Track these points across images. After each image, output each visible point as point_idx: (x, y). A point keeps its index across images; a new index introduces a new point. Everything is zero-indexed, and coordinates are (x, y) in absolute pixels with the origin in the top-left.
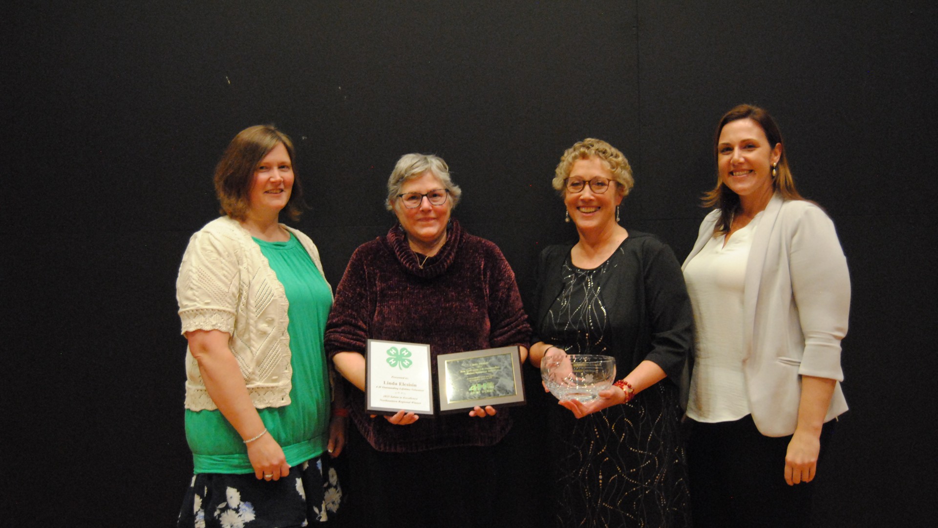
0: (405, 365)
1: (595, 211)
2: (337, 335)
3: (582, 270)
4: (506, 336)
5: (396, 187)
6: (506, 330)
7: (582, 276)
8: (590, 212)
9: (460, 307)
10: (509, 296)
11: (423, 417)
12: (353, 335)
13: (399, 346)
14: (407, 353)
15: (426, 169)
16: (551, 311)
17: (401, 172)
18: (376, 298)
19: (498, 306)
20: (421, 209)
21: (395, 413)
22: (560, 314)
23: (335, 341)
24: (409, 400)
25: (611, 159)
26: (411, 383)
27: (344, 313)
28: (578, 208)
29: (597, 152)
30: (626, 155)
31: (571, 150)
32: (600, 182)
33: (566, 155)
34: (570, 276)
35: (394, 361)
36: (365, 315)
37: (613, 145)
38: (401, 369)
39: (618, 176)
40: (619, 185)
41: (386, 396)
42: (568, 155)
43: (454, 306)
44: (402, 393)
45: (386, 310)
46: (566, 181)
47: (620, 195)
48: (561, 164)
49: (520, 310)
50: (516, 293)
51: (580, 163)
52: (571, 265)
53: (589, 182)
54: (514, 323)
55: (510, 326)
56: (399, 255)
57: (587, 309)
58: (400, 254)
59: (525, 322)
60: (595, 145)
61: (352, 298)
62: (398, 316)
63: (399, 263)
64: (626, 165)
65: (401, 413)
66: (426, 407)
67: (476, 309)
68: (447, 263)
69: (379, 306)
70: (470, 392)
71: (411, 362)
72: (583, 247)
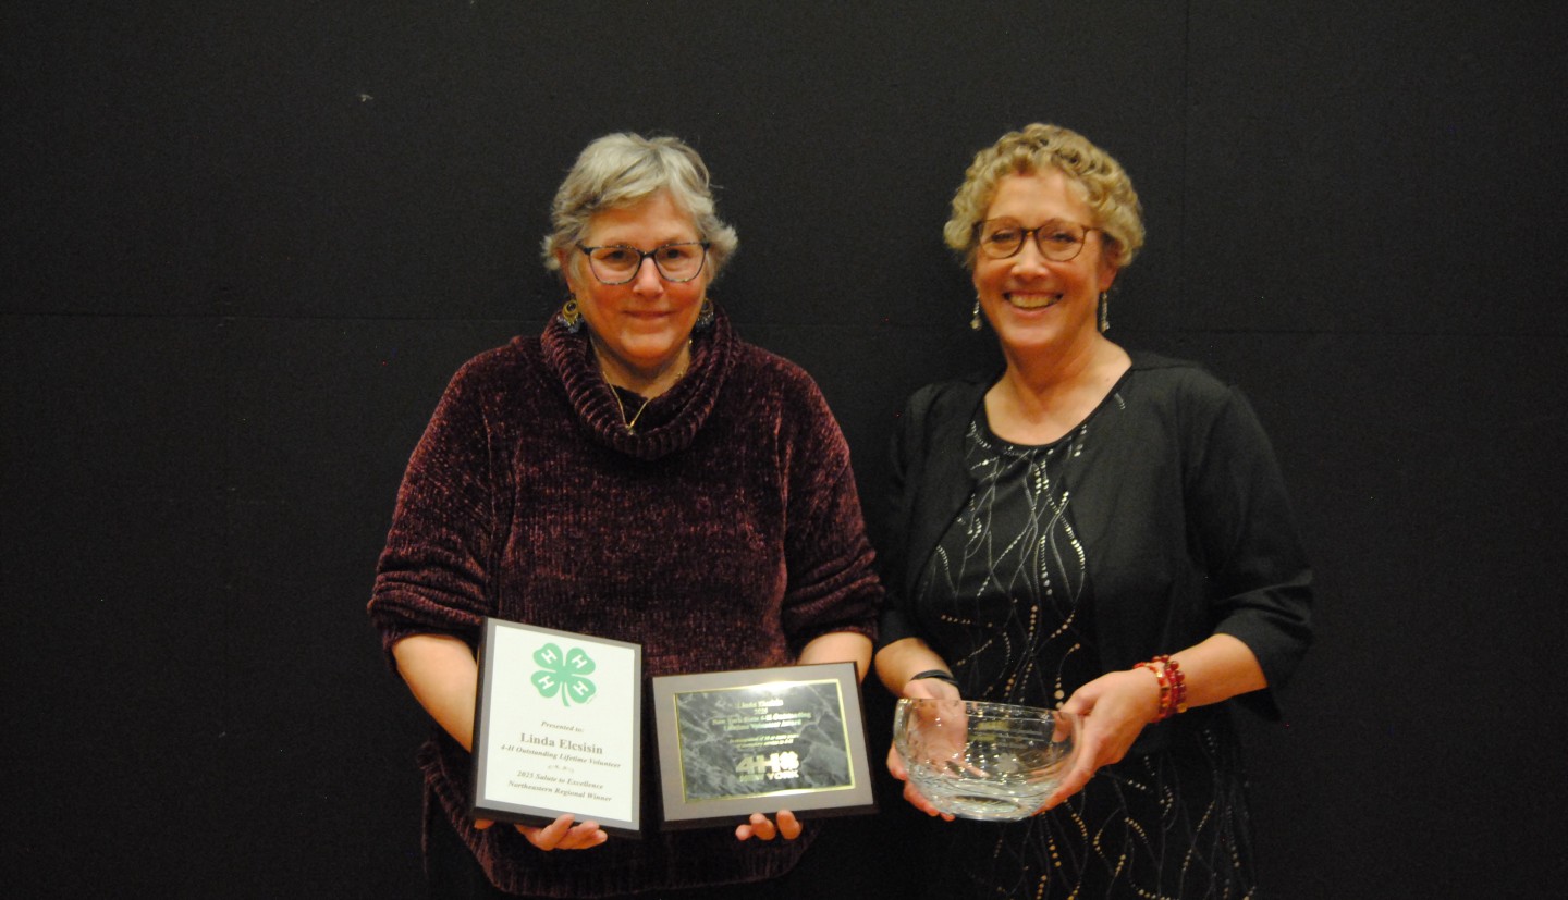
0: (576, 693)
1: (1049, 305)
2: (409, 591)
3: (1020, 448)
4: (820, 603)
5: (572, 219)
6: (822, 589)
7: (1018, 461)
8: (1036, 308)
9: (723, 534)
10: (834, 505)
11: (615, 834)
12: (451, 592)
13: (566, 642)
14: (585, 662)
15: (657, 188)
16: (941, 550)
17: (591, 186)
18: (513, 501)
19: (808, 530)
20: (636, 289)
21: (550, 821)
22: (966, 558)
23: (402, 606)
24: (579, 789)
25: (1089, 176)
26: (589, 744)
27: (428, 534)
28: (1007, 296)
29: (1056, 158)
30: (1128, 167)
31: (991, 152)
32: (1062, 232)
33: (978, 163)
34: (986, 462)
35: (549, 681)
36: (483, 544)
37: (1096, 140)
38: (566, 704)
39: (1108, 218)
40: (1107, 241)
41: (524, 774)
42: (984, 164)
43: (709, 533)
44: (565, 768)
45: (536, 535)
46: (977, 228)
47: (1110, 266)
48: (966, 187)
49: (858, 538)
50: (850, 499)
51: (1015, 184)
52: (990, 436)
53: (1036, 232)
54: (843, 573)
55: (832, 580)
56: (576, 397)
57: (1034, 549)
58: (579, 394)
59: (870, 571)
60: (1051, 141)
61: (450, 498)
62: (567, 555)
63: (573, 415)
64: (1126, 192)
65: (564, 824)
66: (622, 809)
67: (760, 540)
68: (697, 424)
69: (518, 525)
70: (738, 775)
71: (592, 689)
72: (1016, 393)
